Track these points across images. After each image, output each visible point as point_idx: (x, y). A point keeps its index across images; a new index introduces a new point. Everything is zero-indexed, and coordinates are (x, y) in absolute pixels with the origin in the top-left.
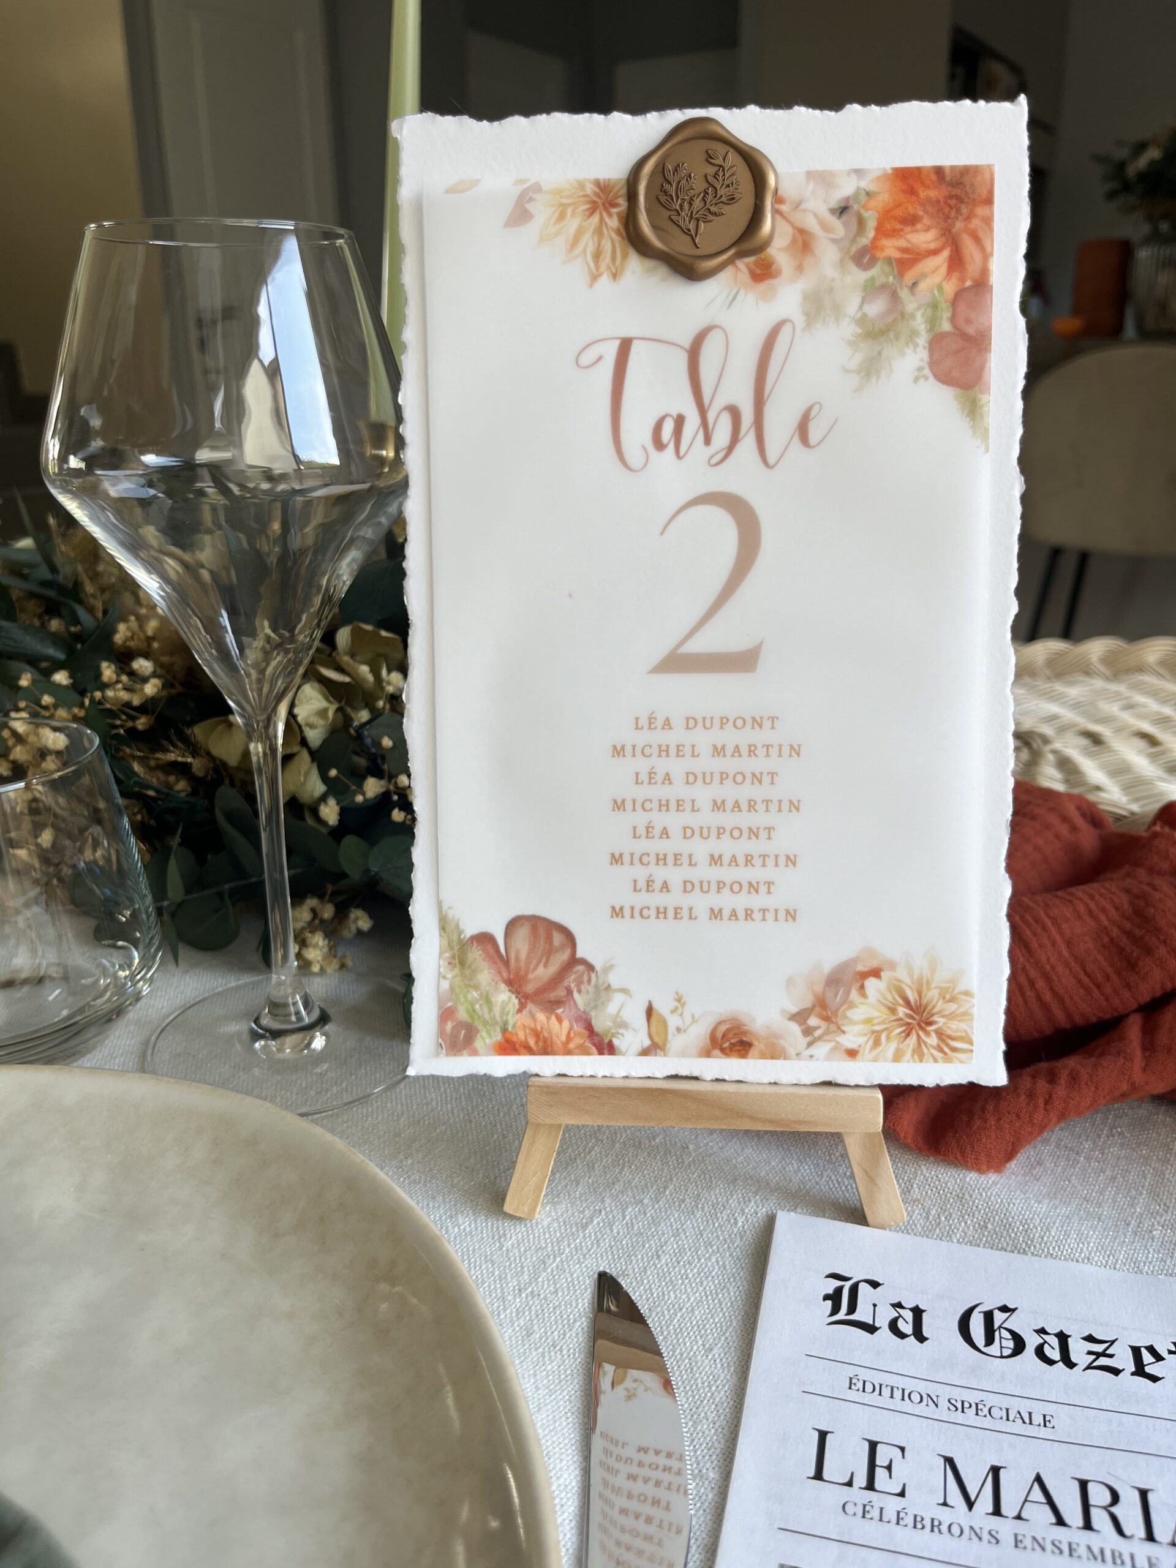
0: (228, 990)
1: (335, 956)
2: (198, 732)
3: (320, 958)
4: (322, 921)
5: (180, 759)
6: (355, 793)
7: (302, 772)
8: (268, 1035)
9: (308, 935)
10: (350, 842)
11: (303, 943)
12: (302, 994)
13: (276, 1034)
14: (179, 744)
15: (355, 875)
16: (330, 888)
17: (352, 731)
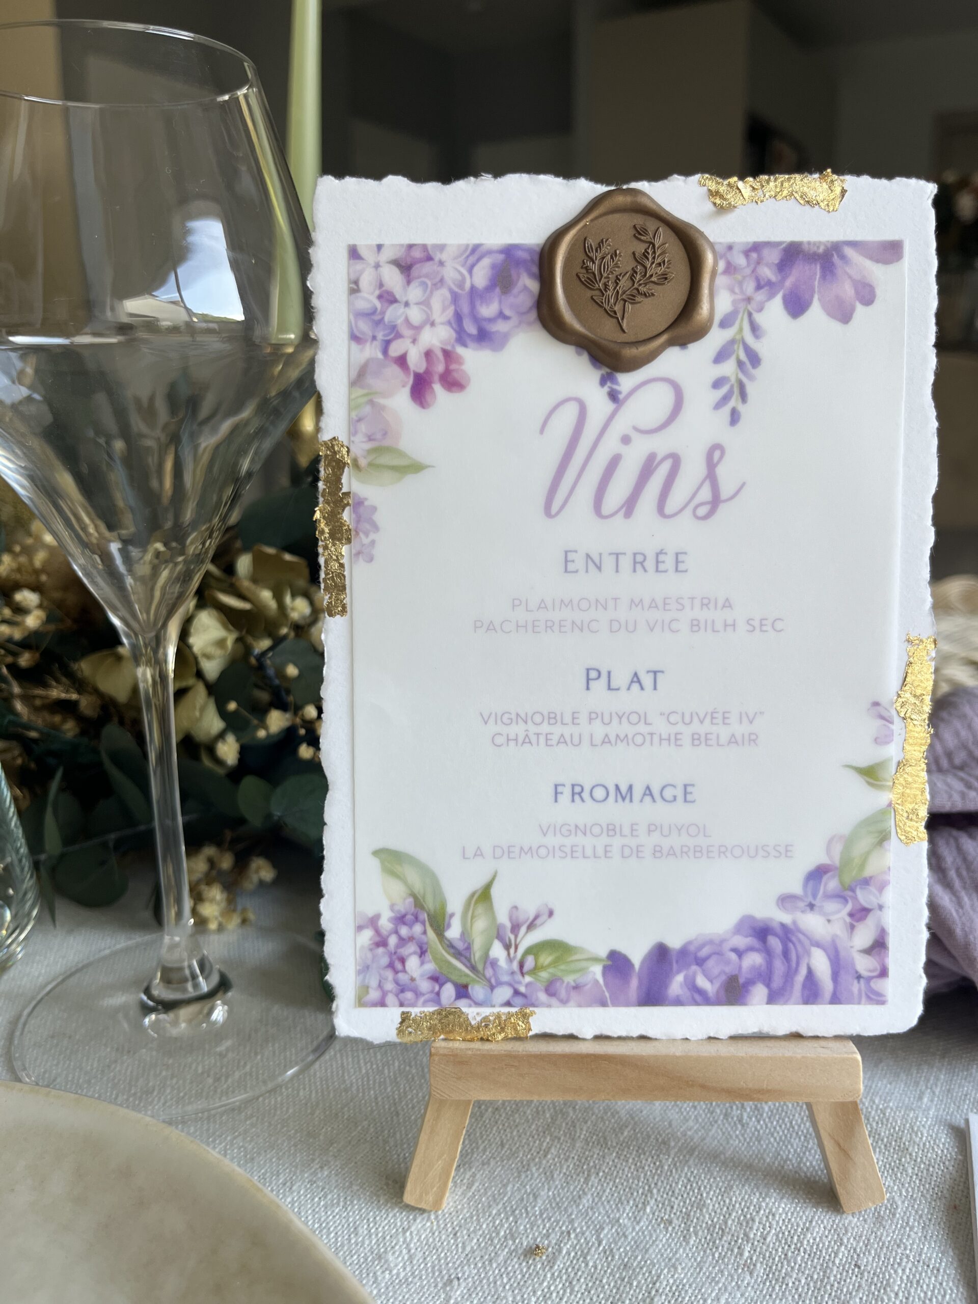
0: (114, 954)
1: (234, 910)
2: (85, 667)
3: (216, 913)
4: (221, 873)
5: (63, 696)
6: (257, 728)
7: (198, 707)
8: (160, 1007)
9: (203, 887)
10: (250, 783)
11: (198, 898)
12: (199, 957)
13: (168, 1006)
14: (64, 679)
15: (255, 821)
16: (228, 835)
17: (253, 661)
